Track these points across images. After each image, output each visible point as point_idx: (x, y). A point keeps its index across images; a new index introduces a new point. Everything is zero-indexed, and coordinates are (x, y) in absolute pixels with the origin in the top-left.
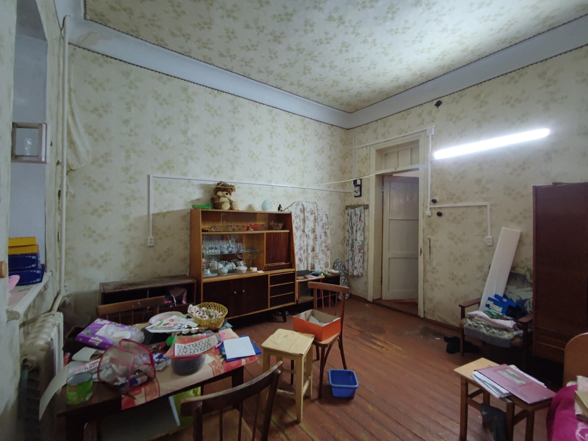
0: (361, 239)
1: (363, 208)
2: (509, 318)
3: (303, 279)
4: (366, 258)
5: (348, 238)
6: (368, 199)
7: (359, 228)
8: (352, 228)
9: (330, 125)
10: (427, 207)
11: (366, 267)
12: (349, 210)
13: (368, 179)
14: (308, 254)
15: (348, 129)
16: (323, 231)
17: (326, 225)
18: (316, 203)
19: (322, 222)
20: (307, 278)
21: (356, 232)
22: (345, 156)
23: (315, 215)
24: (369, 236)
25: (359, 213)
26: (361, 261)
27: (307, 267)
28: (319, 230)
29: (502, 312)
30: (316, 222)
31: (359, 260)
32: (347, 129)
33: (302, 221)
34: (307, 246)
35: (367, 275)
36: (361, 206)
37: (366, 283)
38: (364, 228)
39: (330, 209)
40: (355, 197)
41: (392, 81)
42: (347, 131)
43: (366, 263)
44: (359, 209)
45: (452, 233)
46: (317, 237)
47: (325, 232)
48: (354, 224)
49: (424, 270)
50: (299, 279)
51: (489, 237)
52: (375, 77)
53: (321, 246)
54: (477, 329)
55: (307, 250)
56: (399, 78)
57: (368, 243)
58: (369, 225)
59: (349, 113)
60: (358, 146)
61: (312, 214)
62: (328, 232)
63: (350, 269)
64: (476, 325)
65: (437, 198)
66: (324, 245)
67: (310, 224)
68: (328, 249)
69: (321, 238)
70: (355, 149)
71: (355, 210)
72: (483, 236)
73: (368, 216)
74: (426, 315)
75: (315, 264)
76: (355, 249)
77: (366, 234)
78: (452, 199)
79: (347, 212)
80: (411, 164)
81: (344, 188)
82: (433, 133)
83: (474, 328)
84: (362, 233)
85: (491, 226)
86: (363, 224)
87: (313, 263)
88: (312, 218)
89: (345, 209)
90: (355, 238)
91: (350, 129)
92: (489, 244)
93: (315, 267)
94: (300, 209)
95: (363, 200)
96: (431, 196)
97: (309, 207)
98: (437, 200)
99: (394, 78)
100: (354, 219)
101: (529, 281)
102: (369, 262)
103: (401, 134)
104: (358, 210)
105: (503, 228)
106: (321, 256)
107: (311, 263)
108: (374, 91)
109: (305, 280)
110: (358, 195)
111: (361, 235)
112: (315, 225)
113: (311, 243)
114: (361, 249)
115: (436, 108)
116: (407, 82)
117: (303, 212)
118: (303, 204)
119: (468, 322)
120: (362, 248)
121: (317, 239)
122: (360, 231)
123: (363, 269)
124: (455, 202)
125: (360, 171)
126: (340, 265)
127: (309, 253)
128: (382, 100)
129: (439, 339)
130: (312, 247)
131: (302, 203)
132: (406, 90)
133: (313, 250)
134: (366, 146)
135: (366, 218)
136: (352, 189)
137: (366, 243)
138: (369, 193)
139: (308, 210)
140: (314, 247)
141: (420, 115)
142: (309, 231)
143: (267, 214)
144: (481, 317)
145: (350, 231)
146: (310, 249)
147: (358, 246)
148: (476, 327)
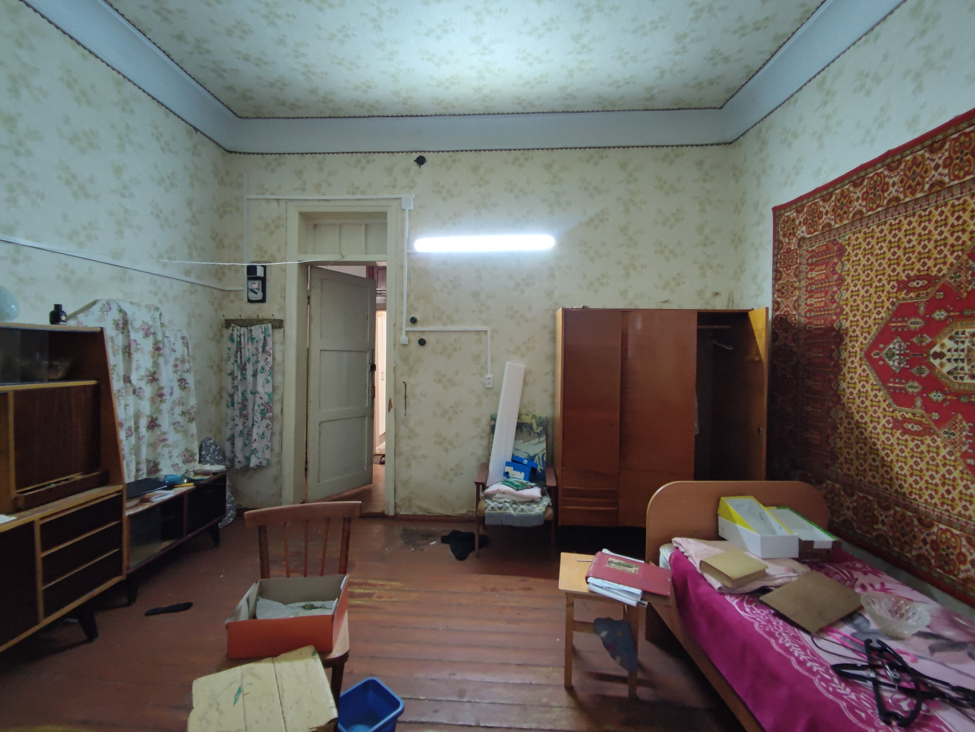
0: (267, 391)
1: (270, 325)
2: (533, 484)
3: (136, 506)
4: (277, 428)
5: (230, 390)
6: (282, 309)
7: (261, 368)
8: (243, 368)
9: (191, 125)
10: (401, 329)
11: (276, 447)
12: (235, 329)
13: (283, 269)
14: (139, 438)
15: (231, 152)
16: (177, 377)
17: (183, 361)
18: (157, 309)
19: (174, 356)
20: (148, 500)
21: (255, 375)
22: (223, 210)
23: (155, 338)
24: (283, 383)
25: (262, 336)
26: (268, 434)
27: (138, 470)
28: (167, 377)
29: (524, 479)
30: (159, 355)
31: (263, 434)
32: (226, 151)
33: (121, 353)
34: (137, 416)
35: (280, 463)
36: (265, 322)
37: (278, 479)
38: (272, 368)
39: (189, 325)
40: (250, 301)
41: (357, 88)
42: (226, 153)
43: (276, 438)
44: (261, 328)
45: (439, 372)
46: (164, 391)
47: (182, 381)
48: (249, 359)
49: (396, 436)
50: (131, 509)
51: (489, 375)
52: (333, 62)
53: (173, 414)
54: (502, 511)
55: (137, 428)
56: (371, 87)
57: (283, 398)
58: (283, 360)
59: (238, 117)
60: (258, 194)
61: (149, 336)
62: (190, 379)
63: (238, 455)
64: (500, 505)
65: (417, 316)
66: (178, 410)
67: (143, 361)
68: (191, 420)
69: (171, 394)
70: (248, 199)
71: (251, 330)
72: (481, 375)
73: (283, 343)
74: (398, 510)
75: (159, 460)
76: (250, 411)
77: (278, 378)
78: (440, 318)
79: (227, 333)
80: (366, 253)
81: (220, 280)
82: (412, 208)
83: (499, 511)
84: (269, 378)
85: (492, 361)
86: (270, 359)
87: (152, 458)
88: (147, 345)
89: (222, 327)
90: (250, 387)
91: (235, 152)
92: (489, 386)
93: (160, 467)
94: (114, 320)
95: (269, 310)
96: (409, 312)
97: (139, 317)
98: (418, 320)
99: (364, 84)
100: (249, 350)
101: (536, 431)
102: (285, 434)
103: (354, 193)
104: (257, 331)
105: (508, 363)
106: (173, 437)
107: (147, 460)
108: (314, 91)
109: (147, 506)
110: (258, 299)
111: (268, 381)
112: (156, 364)
113: (146, 407)
114: (268, 412)
115: (415, 166)
116: (378, 102)
117: (123, 328)
118: (124, 309)
119: (489, 505)
120: (267, 409)
121: (164, 398)
122: (263, 374)
123: (272, 450)
124: (445, 324)
125: (261, 248)
126: (214, 451)
127: (142, 435)
128: (321, 117)
129: (434, 542)
130: (150, 419)
131: (119, 306)
132: (369, 117)
133: (153, 424)
134: (278, 200)
135: (278, 347)
136: (240, 282)
137: (277, 397)
138: (284, 298)
139: (137, 324)
140: (157, 419)
141: (389, 170)
142: (142, 380)
143: (19, 333)
144: (504, 493)
145: (238, 373)
146: (144, 422)
147: (259, 406)
148: (500, 508)
